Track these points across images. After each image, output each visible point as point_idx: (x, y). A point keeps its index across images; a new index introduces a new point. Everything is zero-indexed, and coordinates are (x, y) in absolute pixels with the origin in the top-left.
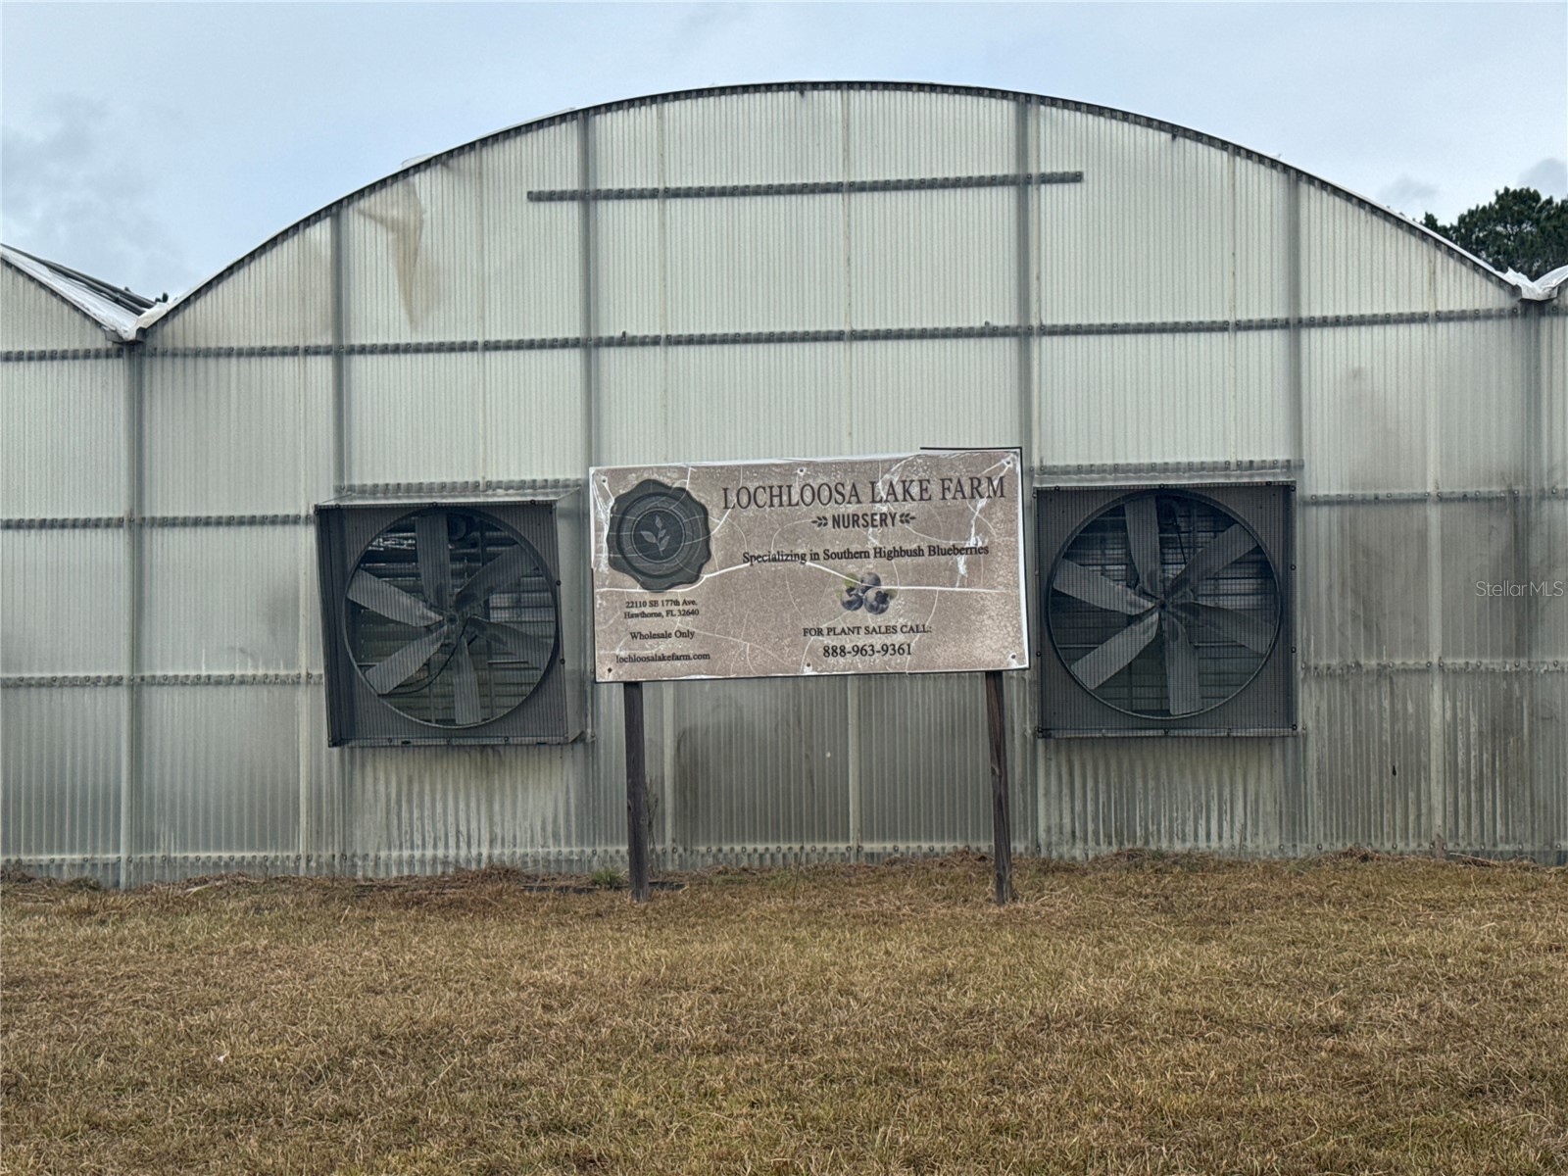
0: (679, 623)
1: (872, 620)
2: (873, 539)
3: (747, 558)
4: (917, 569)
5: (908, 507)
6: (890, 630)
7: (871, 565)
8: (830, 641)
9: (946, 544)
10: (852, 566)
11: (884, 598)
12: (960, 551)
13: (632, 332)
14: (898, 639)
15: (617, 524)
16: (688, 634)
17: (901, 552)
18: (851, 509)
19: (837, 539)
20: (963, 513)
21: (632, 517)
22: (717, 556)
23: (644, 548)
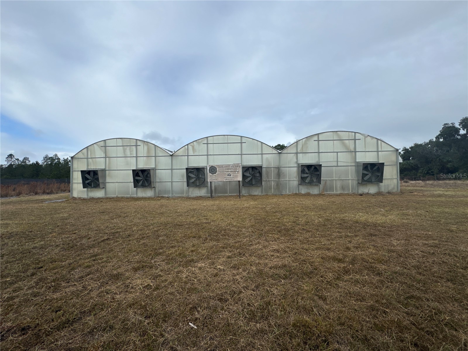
0: (214, 177)
1: (230, 177)
2: (230, 170)
3: (220, 172)
4: (233, 173)
5: (232, 168)
6: (231, 177)
7: (229, 172)
8: (226, 178)
9: (235, 171)
10: (228, 172)
11: (230, 175)
13: (211, 154)
14: (232, 178)
15: (209, 169)
16: (215, 178)
17: (232, 171)
18: (228, 168)
19: (227, 170)
20: (237, 168)
21: (211, 169)
22: (217, 172)
23: (212, 171)
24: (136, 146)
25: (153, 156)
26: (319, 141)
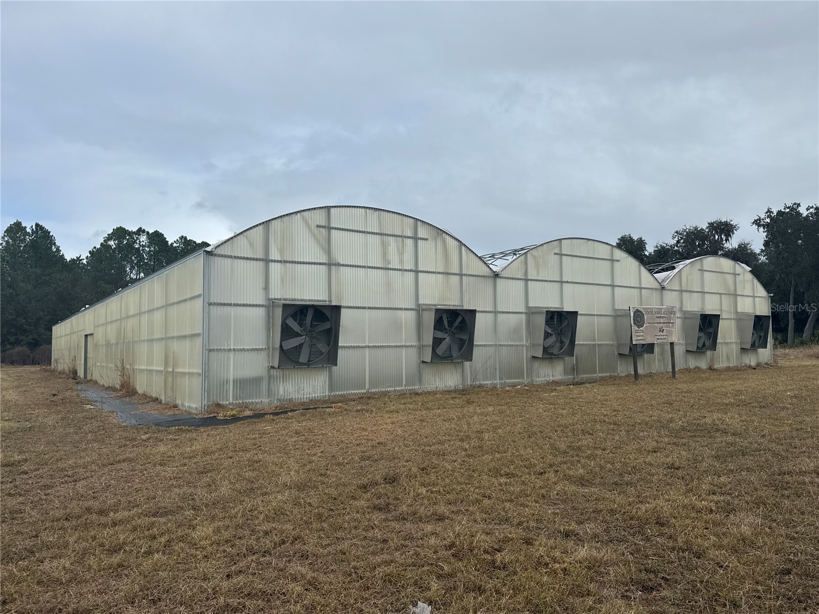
0: (642, 334)
1: (662, 334)
2: (662, 321)
3: (649, 323)
4: (666, 326)
5: (665, 315)
6: (664, 336)
7: (662, 324)
8: (658, 337)
9: (669, 322)
10: (660, 325)
11: (663, 330)
12: (670, 323)
14: (665, 337)
15: (634, 316)
16: (642, 336)
17: (665, 323)
18: (659, 315)
19: (658, 320)
20: (671, 317)
21: (636, 316)
22: (645, 322)
23: (637, 321)
24: (416, 239)
25: (455, 274)
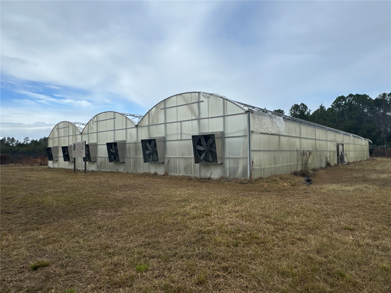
3: (77, 149)
7: (80, 149)
11: (81, 152)
12: (83, 149)
16: (75, 154)
18: (80, 145)
20: (83, 146)
23: (74, 148)
26: (165, 109)
